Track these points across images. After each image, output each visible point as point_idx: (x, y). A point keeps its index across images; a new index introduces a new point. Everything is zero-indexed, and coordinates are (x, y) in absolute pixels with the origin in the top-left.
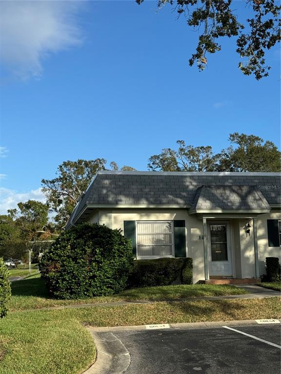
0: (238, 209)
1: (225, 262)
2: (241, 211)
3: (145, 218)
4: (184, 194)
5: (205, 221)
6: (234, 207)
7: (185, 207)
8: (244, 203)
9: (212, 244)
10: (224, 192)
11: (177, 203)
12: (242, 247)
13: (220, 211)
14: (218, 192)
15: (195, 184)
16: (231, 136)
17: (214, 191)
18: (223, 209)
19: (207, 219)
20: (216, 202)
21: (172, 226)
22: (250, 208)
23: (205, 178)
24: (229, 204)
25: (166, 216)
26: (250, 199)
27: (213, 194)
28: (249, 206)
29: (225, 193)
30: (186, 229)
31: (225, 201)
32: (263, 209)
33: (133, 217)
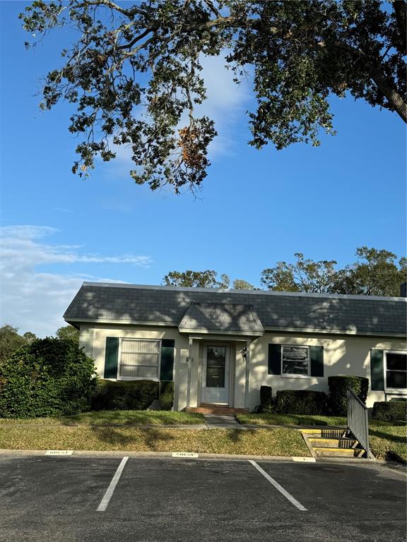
0: (227, 329)
1: (222, 389)
2: (230, 333)
3: (129, 336)
4: (174, 311)
5: (191, 342)
6: (222, 328)
7: (172, 325)
8: (235, 323)
9: (207, 368)
10: (214, 311)
11: (164, 321)
12: (237, 373)
13: (205, 331)
14: (207, 312)
15: (188, 300)
16: (358, 250)
17: (203, 310)
18: (208, 329)
19: (193, 340)
20: (202, 322)
21: (161, 345)
22: (240, 330)
23: (201, 294)
24: (217, 324)
25: (154, 334)
26: (243, 319)
27: (201, 312)
28: (240, 328)
29: (215, 313)
30: (175, 350)
31: (212, 321)
32: (256, 331)
33: (117, 333)
